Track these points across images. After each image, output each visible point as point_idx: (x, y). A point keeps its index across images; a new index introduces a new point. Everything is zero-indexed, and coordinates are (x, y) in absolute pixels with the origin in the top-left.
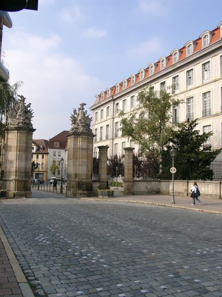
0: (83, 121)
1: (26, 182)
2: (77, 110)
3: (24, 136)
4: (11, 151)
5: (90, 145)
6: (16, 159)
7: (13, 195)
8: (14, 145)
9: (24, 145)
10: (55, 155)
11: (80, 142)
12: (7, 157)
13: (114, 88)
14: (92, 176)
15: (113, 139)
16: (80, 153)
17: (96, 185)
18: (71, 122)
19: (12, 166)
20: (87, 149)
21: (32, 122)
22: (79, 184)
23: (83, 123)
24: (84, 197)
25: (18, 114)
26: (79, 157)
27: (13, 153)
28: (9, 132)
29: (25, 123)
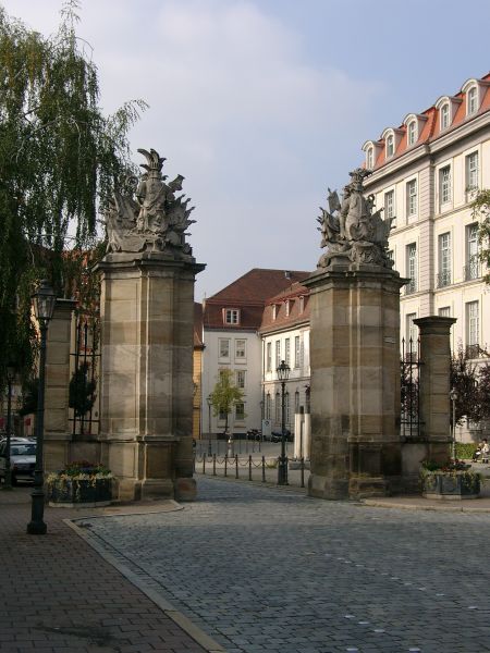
0: (364, 232)
1: (175, 447)
2: (341, 193)
3: (165, 291)
4: (122, 341)
5: (389, 312)
6: (143, 369)
7: (132, 493)
8: (132, 320)
9: (166, 318)
10: (225, 354)
11: (355, 305)
12: (108, 363)
13: (431, 115)
14: (398, 422)
15: (432, 293)
16: (356, 343)
17: (413, 456)
18: (321, 237)
19: (126, 392)
20: (383, 328)
21: (187, 240)
22: (356, 451)
23: (363, 239)
24: (375, 496)
25: (143, 213)
26: (355, 356)
27: (132, 347)
28: (113, 276)
29: (169, 245)
